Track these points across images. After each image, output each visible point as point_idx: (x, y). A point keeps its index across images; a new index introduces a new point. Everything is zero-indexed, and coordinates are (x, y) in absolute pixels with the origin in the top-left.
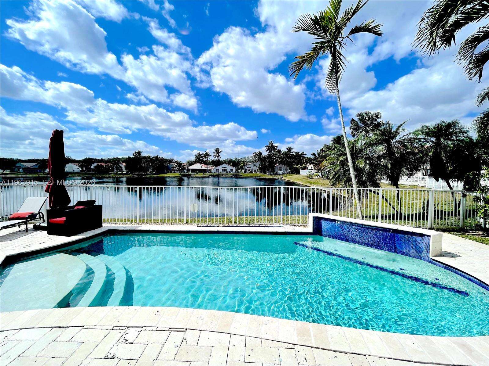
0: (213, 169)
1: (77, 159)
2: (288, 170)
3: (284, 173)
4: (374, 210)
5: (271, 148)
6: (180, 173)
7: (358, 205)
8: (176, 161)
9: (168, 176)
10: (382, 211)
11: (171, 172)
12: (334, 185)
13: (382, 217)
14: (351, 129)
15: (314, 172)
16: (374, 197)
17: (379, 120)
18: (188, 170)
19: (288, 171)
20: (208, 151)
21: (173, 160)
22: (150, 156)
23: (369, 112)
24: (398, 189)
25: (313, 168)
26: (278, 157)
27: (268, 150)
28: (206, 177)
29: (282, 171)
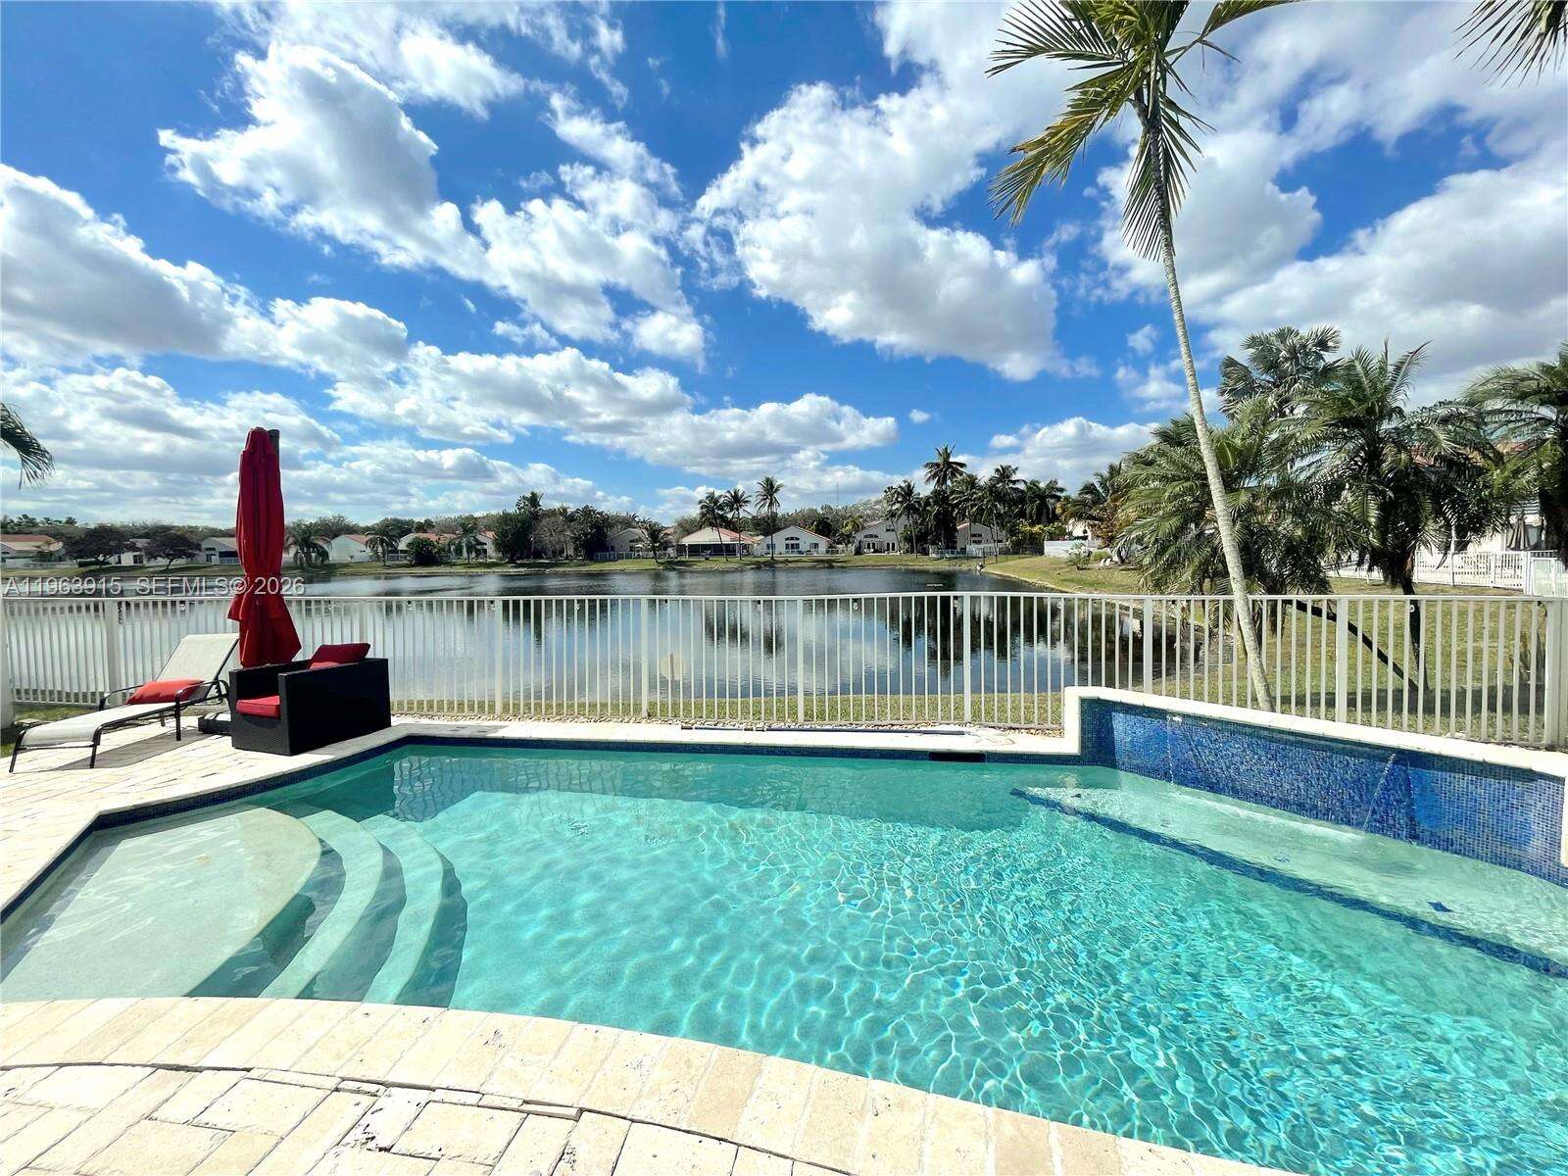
0: (756, 542)
1: (362, 524)
2: (1001, 541)
3: (991, 553)
4: (1316, 675)
5: (945, 469)
6: (655, 557)
7: (1252, 655)
8: (644, 522)
9: (619, 567)
10: (1351, 680)
11: (628, 557)
12: (1159, 585)
13: (1351, 703)
14: (1222, 393)
15: (1093, 545)
16: (1316, 628)
17: (1329, 358)
18: (681, 549)
19: (1001, 545)
20: (741, 488)
21: (634, 517)
22: (565, 510)
23: (1290, 331)
24: (1413, 597)
25: (1089, 534)
26: (968, 500)
27: (934, 476)
28: (736, 571)
29: (981, 546)
